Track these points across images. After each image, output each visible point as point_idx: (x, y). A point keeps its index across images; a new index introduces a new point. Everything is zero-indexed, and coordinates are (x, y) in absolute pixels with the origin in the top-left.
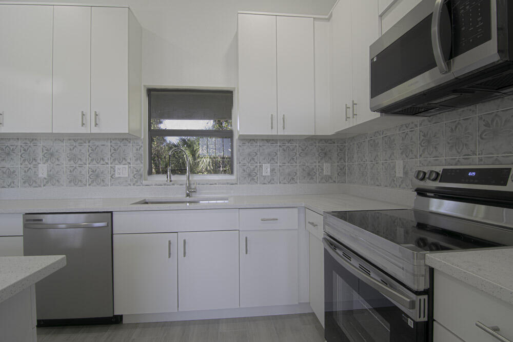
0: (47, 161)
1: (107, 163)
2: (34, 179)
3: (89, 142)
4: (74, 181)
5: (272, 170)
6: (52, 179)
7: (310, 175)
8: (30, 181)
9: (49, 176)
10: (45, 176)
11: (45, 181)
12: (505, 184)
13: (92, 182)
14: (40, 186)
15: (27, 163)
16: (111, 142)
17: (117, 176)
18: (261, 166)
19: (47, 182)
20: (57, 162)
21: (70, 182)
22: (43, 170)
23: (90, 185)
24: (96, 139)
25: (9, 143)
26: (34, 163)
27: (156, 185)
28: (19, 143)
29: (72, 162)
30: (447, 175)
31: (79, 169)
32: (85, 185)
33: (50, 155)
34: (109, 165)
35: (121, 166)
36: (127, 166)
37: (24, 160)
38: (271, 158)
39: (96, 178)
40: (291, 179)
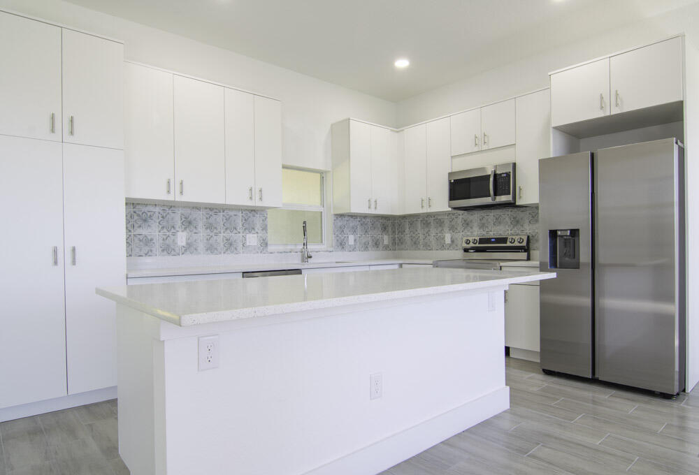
0: (185, 229)
1: (239, 232)
2: (173, 247)
3: (223, 212)
4: (211, 249)
5: (355, 240)
6: (190, 247)
7: (376, 244)
8: (168, 249)
9: (187, 244)
10: (184, 244)
11: (184, 249)
12: (506, 243)
13: (227, 249)
14: (179, 255)
15: (165, 230)
16: (242, 213)
17: (248, 244)
18: (348, 237)
19: (186, 250)
20: (195, 231)
21: (207, 250)
22: (182, 238)
23: (224, 253)
24: (229, 209)
25: (146, 209)
26: (173, 230)
27: (278, 252)
28: (157, 209)
29: (208, 230)
30: (482, 241)
31: (215, 237)
32: (220, 253)
33: (188, 223)
34: (241, 235)
35: (251, 235)
36: (256, 235)
37: (163, 228)
38: (354, 231)
39: (230, 246)
40: (366, 247)
